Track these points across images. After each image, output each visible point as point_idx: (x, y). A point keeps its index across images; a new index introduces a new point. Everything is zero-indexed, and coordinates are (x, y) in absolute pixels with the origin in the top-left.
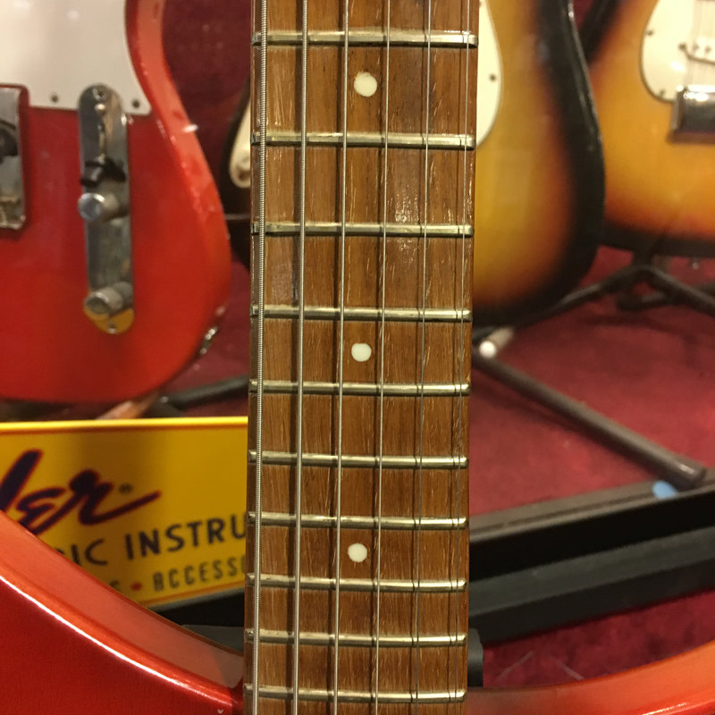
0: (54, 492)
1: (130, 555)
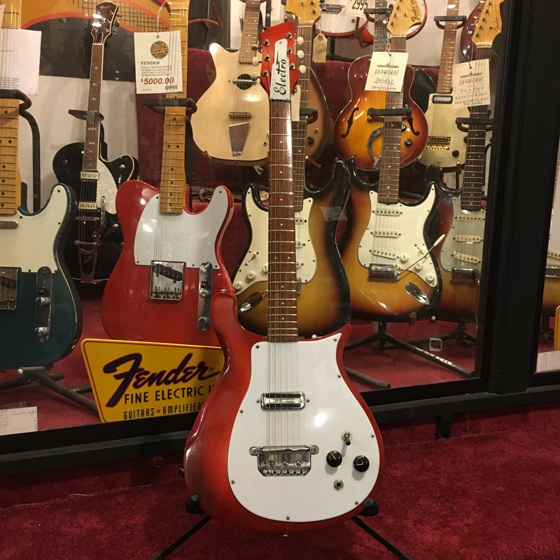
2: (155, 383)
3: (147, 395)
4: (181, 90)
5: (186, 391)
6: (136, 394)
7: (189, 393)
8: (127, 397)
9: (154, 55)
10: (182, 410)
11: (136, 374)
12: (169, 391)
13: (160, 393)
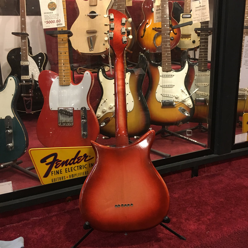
0: (81, 157)
1: (90, 167)
2: (65, 165)
3: (61, 171)
4: (65, 26)
5: (79, 167)
6: (57, 171)
7: (80, 168)
8: (53, 172)
9: (50, 9)
10: (78, 175)
11: (56, 162)
12: (71, 168)
13: (67, 169)
